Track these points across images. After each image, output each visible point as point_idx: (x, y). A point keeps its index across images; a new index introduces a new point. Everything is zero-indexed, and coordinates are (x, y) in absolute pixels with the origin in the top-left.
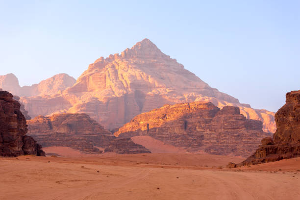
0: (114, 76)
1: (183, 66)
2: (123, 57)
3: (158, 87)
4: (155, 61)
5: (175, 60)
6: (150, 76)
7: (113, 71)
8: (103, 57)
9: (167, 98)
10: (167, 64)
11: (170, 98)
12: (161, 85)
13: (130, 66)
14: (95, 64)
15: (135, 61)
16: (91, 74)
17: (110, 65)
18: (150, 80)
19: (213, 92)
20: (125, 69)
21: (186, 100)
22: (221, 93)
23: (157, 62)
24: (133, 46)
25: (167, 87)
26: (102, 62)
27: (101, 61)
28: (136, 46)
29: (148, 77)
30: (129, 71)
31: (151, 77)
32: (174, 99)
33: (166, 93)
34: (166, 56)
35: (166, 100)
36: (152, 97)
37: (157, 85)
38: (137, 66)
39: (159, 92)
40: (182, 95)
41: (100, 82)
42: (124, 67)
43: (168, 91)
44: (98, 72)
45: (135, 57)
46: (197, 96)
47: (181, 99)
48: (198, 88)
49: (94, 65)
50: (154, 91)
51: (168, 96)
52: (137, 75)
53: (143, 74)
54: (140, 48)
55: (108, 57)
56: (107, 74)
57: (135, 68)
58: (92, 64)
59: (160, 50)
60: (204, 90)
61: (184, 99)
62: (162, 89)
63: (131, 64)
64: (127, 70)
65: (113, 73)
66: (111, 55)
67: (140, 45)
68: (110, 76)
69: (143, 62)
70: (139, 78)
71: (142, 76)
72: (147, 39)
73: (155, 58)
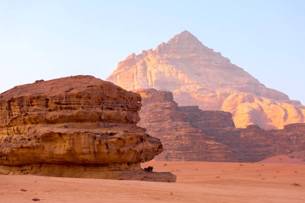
0: (141, 74)
1: (229, 61)
2: (157, 52)
3: (188, 84)
4: (194, 55)
5: (219, 54)
6: (179, 72)
7: (142, 68)
8: (134, 54)
9: (195, 96)
10: (208, 58)
11: (199, 96)
12: (191, 82)
13: (161, 62)
14: (125, 62)
15: (169, 57)
16: (119, 73)
17: (141, 62)
18: (180, 76)
19: (258, 88)
20: (155, 66)
21: (218, 97)
22: (268, 89)
23: (195, 56)
24: (169, 40)
25: (197, 84)
26: (132, 59)
27: (132, 57)
28: (173, 40)
29: (177, 73)
30: (159, 68)
31: (181, 73)
32: (203, 97)
33: (195, 90)
34: (209, 49)
35: (194, 98)
36: (178, 95)
37: (186, 81)
38: (171, 61)
39: (187, 89)
40: (213, 92)
41: (128, 81)
42: (154, 63)
43: (198, 87)
44: (126, 70)
45: (170, 52)
46: (231, 92)
47: (212, 97)
48: (239, 83)
49: (123, 63)
50: (182, 89)
51: (197, 93)
52: (166, 71)
53: (172, 69)
54: (177, 41)
55: (141, 53)
56: (135, 72)
57: (166, 64)
58: (121, 62)
59: (201, 43)
60: (245, 85)
61: (216, 96)
62: (192, 86)
63: (162, 60)
64: (157, 67)
65: (141, 70)
66: (144, 51)
67: (178, 38)
68: (138, 74)
69: (179, 57)
70: (167, 75)
71: (171, 73)
72: (186, 31)
73: (194, 52)
